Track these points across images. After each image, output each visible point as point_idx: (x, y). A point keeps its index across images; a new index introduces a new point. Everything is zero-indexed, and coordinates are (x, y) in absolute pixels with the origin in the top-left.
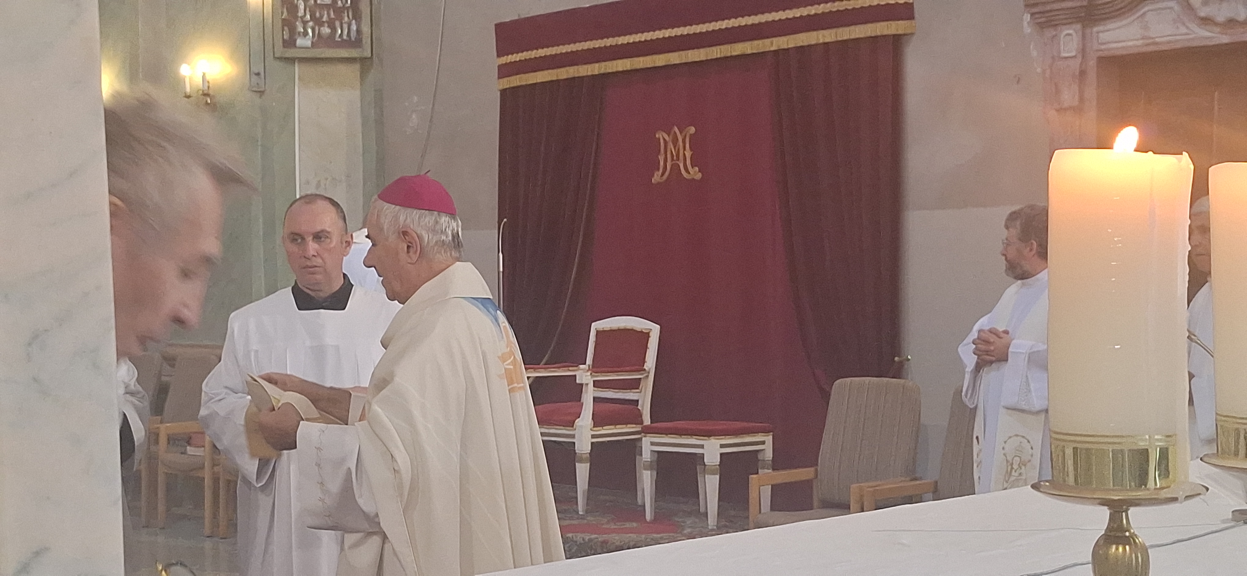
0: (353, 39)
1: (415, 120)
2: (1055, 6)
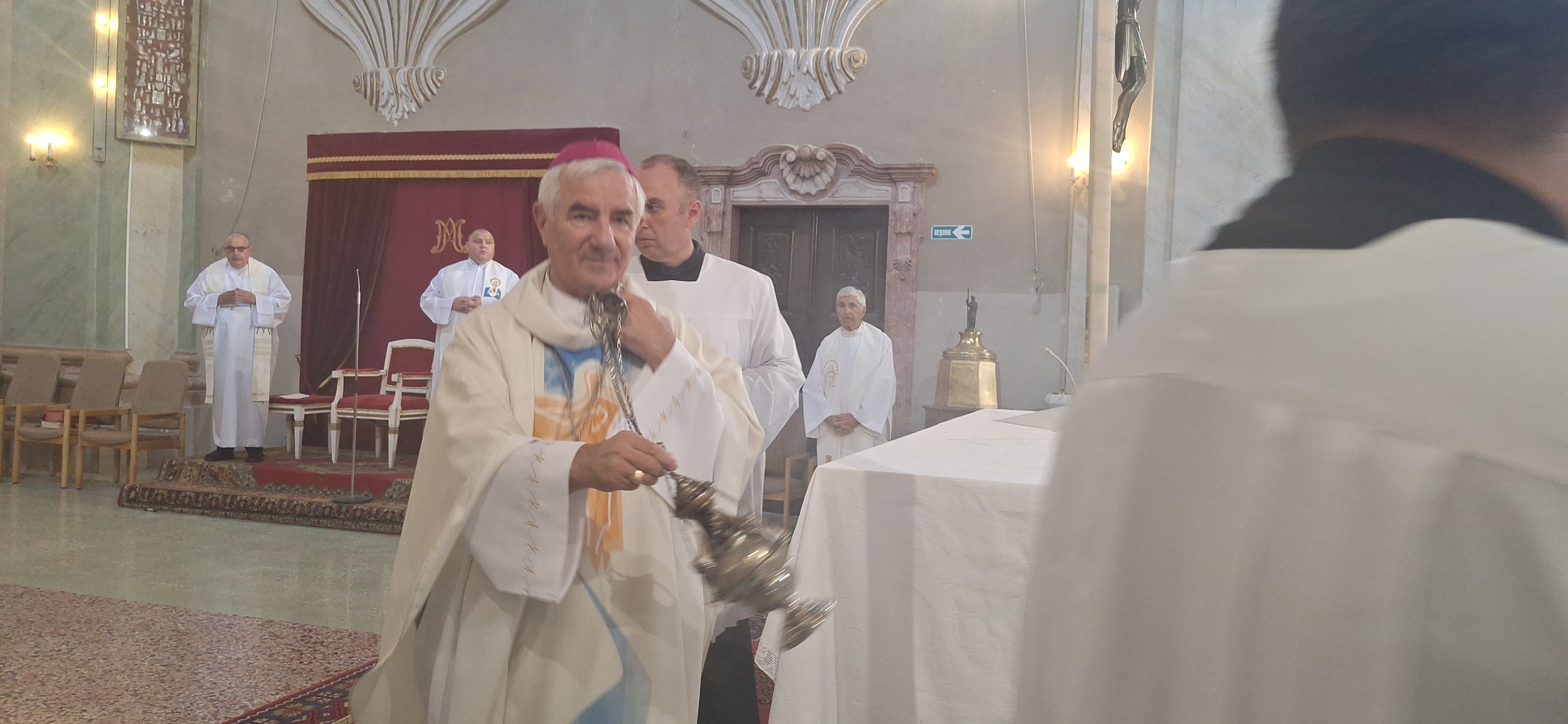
0: (180, 131)
1: (230, 194)
2: (711, 174)
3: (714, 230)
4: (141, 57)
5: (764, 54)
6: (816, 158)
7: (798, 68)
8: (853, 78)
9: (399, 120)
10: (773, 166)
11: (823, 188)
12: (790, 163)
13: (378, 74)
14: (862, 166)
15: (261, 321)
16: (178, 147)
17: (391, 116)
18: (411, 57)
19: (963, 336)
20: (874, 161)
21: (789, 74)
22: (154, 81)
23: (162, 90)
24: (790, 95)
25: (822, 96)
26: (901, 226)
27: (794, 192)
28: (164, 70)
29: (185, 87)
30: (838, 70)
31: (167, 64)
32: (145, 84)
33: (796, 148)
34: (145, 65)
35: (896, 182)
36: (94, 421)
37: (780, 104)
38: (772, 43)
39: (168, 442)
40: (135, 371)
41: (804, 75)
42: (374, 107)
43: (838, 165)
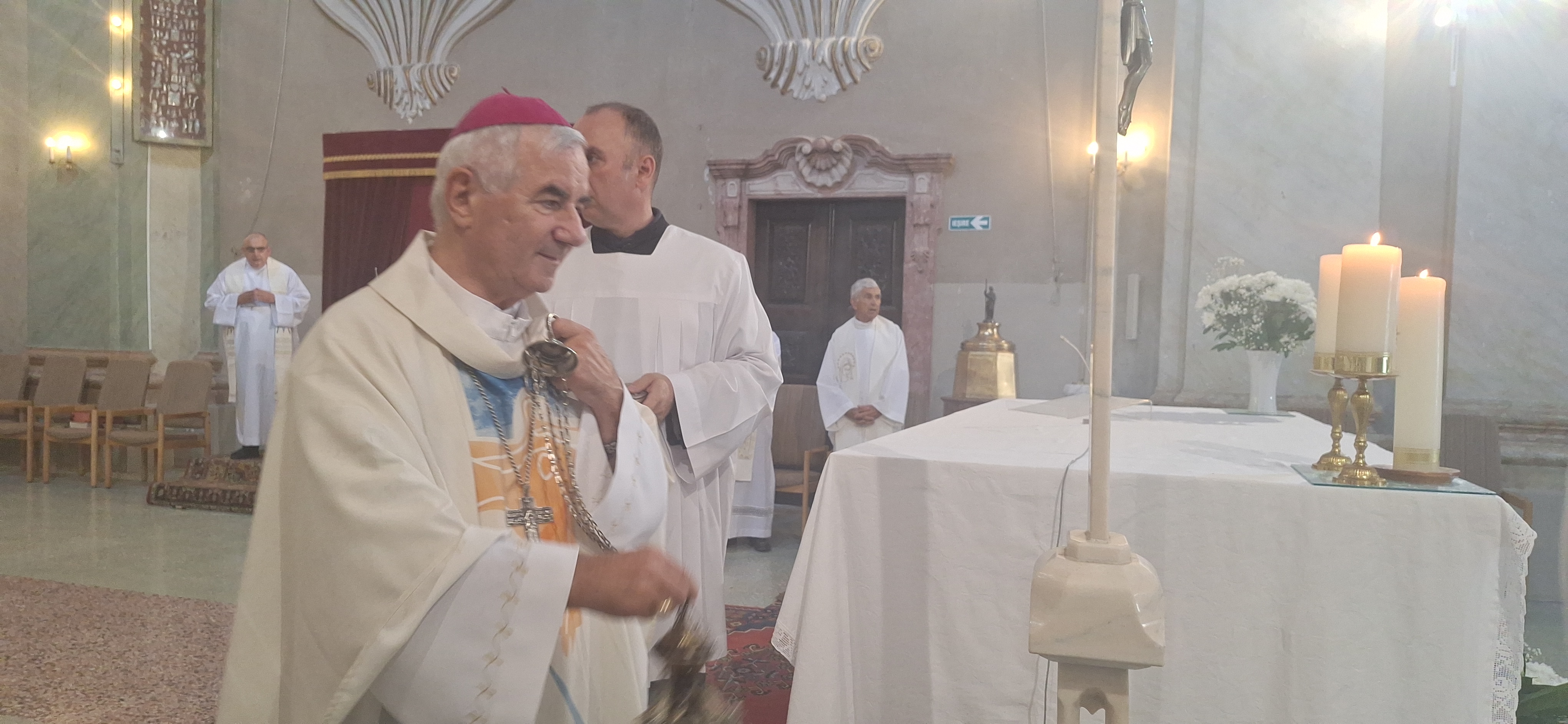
0: (197, 133)
1: (248, 193)
2: (727, 167)
3: (730, 224)
4: (156, 58)
5: (779, 44)
6: (832, 150)
7: (813, 58)
8: (869, 66)
9: (413, 118)
10: (788, 159)
11: (839, 179)
12: (806, 155)
13: (391, 71)
14: (878, 157)
15: (280, 320)
16: (195, 148)
17: (406, 114)
18: (424, 54)
19: (982, 327)
20: (891, 152)
21: (803, 65)
22: (170, 82)
23: (178, 91)
24: (806, 86)
25: (837, 87)
26: (919, 217)
27: (810, 185)
28: (179, 71)
29: (200, 88)
30: (854, 60)
31: (182, 65)
32: (160, 86)
33: (812, 139)
34: (160, 66)
35: (913, 172)
36: (121, 421)
37: (795, 95)
38: (786, 33)
39: (193, 441)
40: (160, 371)
41: (820, 65)
42: (388, 106)
43: (856, 157)
